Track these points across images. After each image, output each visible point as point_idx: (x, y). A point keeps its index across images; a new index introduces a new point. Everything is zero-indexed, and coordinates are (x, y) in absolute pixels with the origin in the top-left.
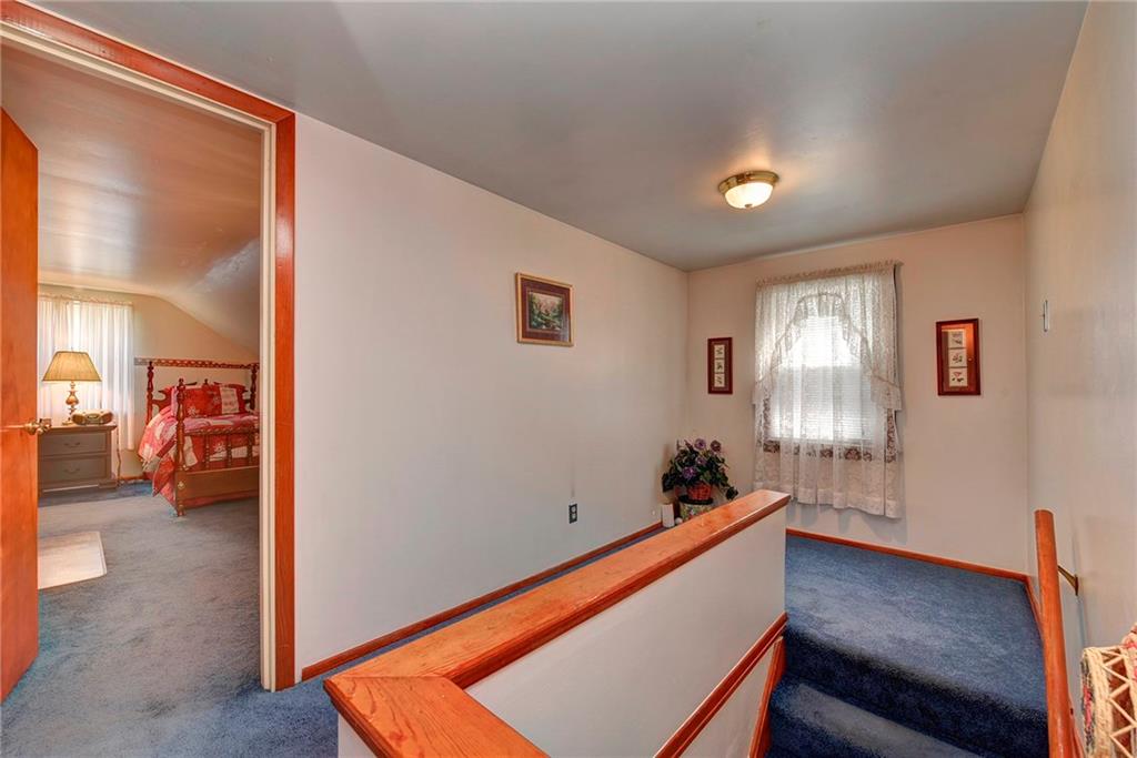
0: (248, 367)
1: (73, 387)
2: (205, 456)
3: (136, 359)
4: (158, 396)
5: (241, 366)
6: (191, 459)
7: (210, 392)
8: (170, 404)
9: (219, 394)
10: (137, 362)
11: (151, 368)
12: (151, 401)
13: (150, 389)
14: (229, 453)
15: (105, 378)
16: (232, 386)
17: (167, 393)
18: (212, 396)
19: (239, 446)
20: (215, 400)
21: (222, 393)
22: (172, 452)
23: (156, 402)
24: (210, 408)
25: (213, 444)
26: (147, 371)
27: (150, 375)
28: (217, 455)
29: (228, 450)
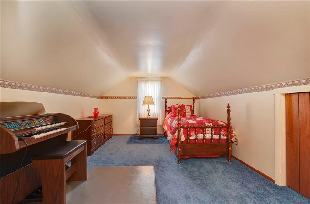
0: (191, 99)
1: (149, 106)
2: (188, 137)
3: (162, 97)
4: (168, 109)
5: (189, 99)
6: (183, 138)
7: (182, 108)
8: (171, 112)
9: (185, 109)
10: (163, 98)
11: (166, 100)
12: (166, 111)
13: (166, 107)
14: (196, 136)
15: (155, 103)
16: (188, 106)
17: (170, 108)
18: (183, 109)
19: (200, 134)
20: (184, 110)
21: (186, 108)
22: (176, 134)
23: (167, 111)
24: (183, 114)
25: (190, 132)
26: (165, 101)
27: (166, 102)
28: (192, 137)
29: (196, 135)
